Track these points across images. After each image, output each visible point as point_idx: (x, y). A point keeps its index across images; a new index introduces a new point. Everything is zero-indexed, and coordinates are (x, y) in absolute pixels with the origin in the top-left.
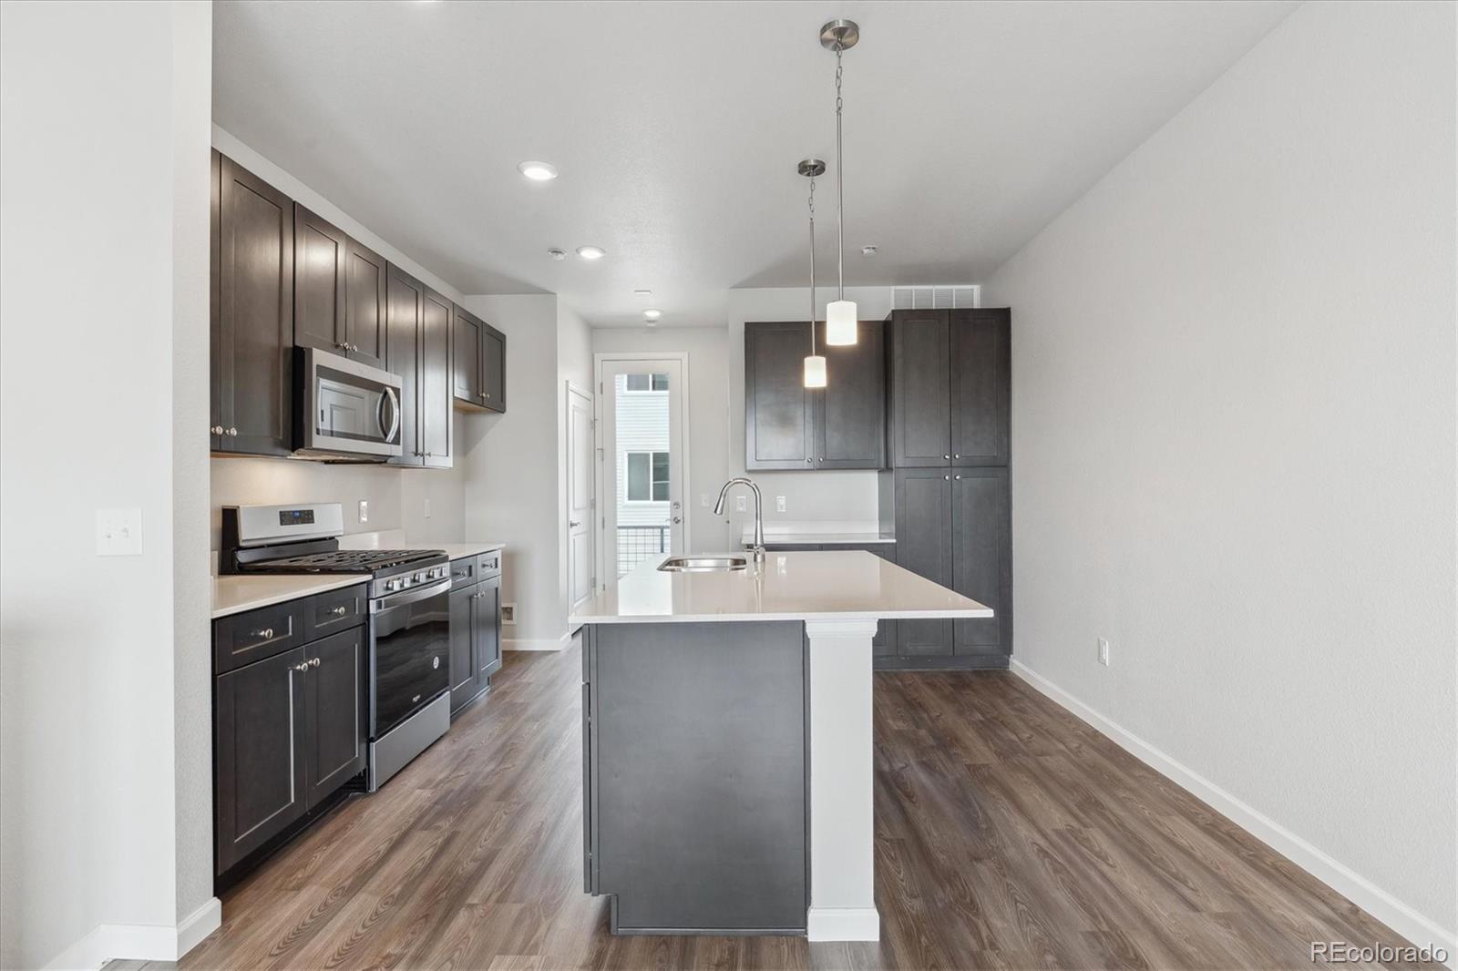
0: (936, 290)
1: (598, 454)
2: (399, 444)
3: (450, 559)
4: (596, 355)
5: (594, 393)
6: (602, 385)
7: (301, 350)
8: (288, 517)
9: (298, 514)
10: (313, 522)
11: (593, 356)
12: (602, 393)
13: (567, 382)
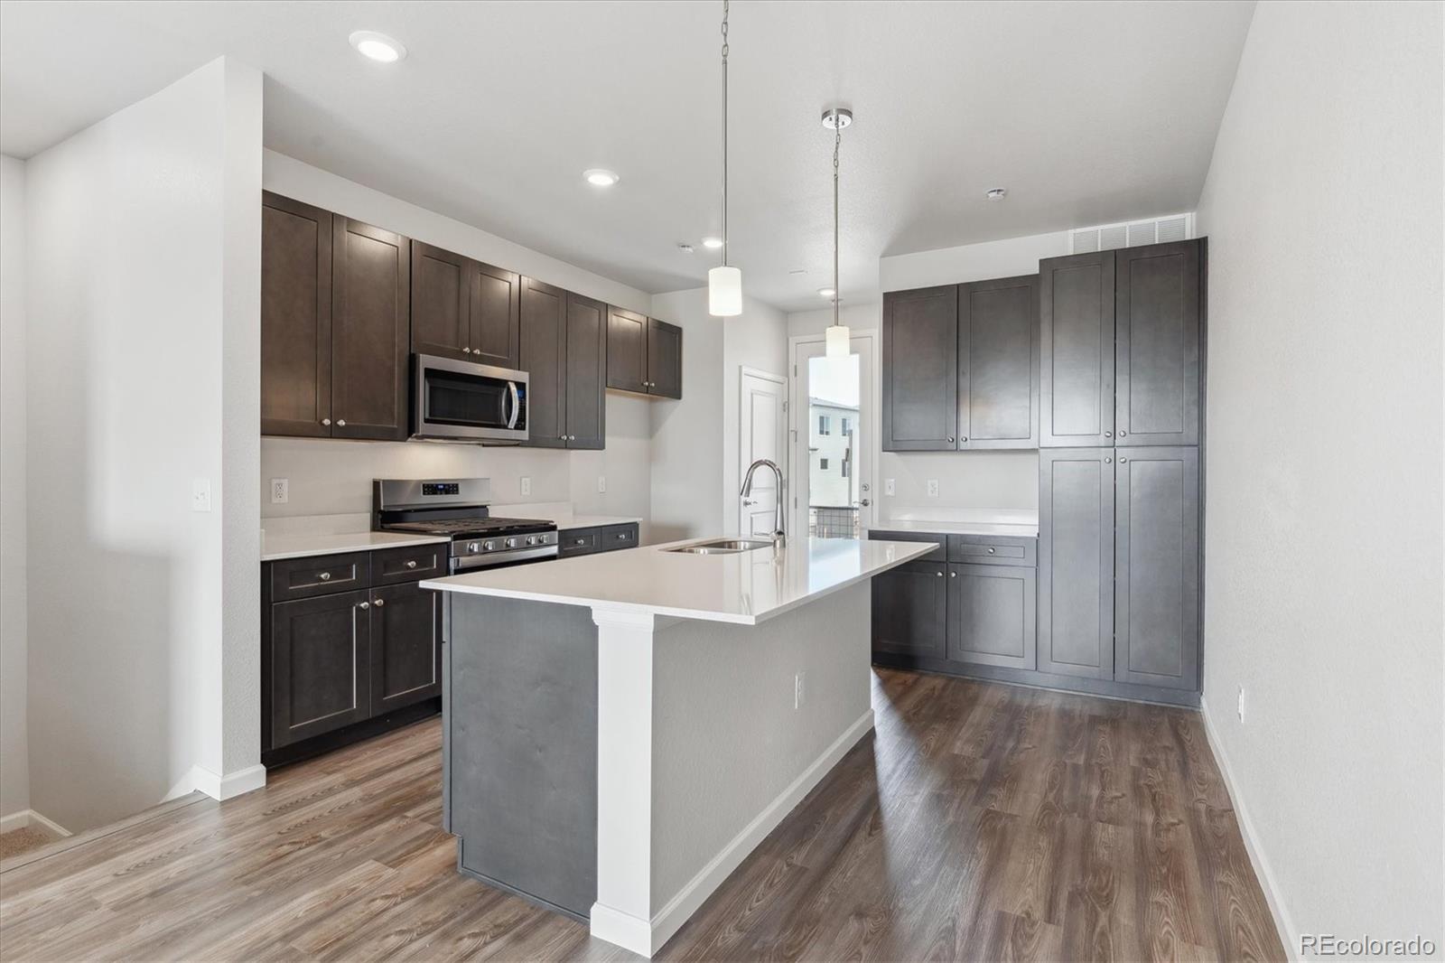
0: (1130, 226)
1: (792, 435)
2: (524, 429)
3: (559, 528)
4: (790, 339)
5: (788, 376)
6: (796, 367)
7: (414, 355)
8: (431, 488)
9: (442, 487)
10: (457, 493)
11: (788, 340)
12: (796, 375)
13: (740, 367)
